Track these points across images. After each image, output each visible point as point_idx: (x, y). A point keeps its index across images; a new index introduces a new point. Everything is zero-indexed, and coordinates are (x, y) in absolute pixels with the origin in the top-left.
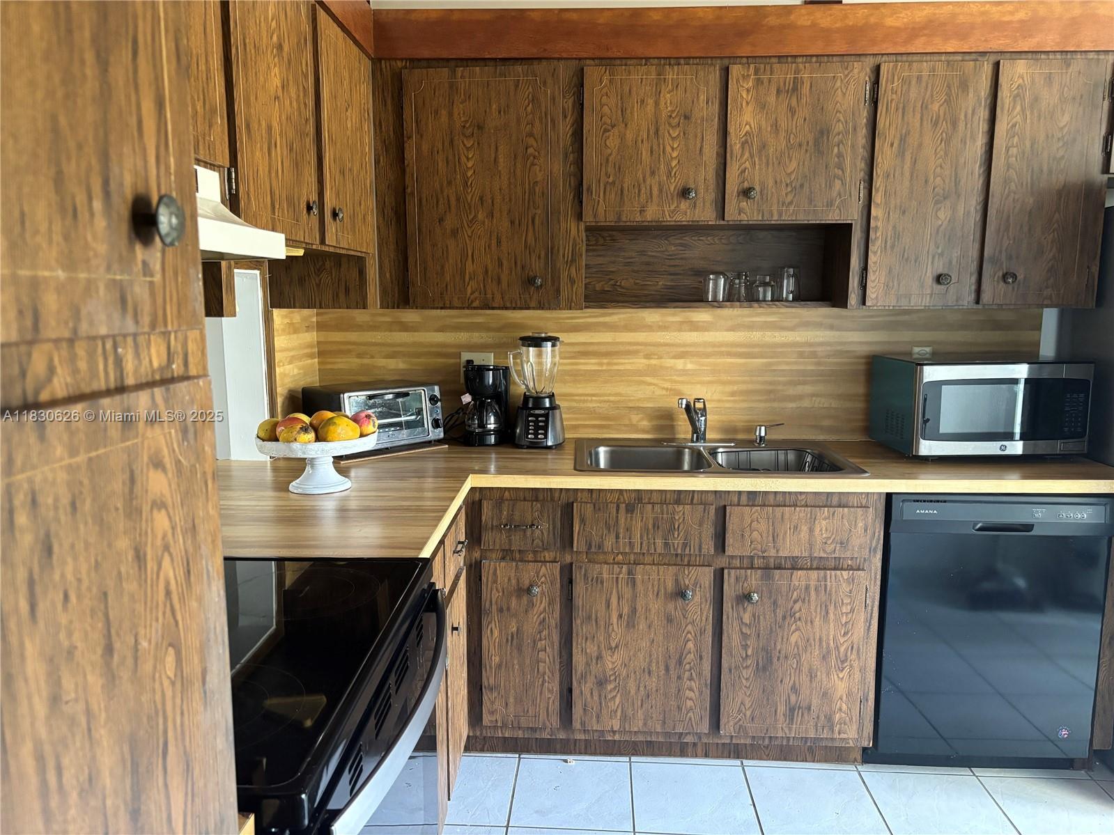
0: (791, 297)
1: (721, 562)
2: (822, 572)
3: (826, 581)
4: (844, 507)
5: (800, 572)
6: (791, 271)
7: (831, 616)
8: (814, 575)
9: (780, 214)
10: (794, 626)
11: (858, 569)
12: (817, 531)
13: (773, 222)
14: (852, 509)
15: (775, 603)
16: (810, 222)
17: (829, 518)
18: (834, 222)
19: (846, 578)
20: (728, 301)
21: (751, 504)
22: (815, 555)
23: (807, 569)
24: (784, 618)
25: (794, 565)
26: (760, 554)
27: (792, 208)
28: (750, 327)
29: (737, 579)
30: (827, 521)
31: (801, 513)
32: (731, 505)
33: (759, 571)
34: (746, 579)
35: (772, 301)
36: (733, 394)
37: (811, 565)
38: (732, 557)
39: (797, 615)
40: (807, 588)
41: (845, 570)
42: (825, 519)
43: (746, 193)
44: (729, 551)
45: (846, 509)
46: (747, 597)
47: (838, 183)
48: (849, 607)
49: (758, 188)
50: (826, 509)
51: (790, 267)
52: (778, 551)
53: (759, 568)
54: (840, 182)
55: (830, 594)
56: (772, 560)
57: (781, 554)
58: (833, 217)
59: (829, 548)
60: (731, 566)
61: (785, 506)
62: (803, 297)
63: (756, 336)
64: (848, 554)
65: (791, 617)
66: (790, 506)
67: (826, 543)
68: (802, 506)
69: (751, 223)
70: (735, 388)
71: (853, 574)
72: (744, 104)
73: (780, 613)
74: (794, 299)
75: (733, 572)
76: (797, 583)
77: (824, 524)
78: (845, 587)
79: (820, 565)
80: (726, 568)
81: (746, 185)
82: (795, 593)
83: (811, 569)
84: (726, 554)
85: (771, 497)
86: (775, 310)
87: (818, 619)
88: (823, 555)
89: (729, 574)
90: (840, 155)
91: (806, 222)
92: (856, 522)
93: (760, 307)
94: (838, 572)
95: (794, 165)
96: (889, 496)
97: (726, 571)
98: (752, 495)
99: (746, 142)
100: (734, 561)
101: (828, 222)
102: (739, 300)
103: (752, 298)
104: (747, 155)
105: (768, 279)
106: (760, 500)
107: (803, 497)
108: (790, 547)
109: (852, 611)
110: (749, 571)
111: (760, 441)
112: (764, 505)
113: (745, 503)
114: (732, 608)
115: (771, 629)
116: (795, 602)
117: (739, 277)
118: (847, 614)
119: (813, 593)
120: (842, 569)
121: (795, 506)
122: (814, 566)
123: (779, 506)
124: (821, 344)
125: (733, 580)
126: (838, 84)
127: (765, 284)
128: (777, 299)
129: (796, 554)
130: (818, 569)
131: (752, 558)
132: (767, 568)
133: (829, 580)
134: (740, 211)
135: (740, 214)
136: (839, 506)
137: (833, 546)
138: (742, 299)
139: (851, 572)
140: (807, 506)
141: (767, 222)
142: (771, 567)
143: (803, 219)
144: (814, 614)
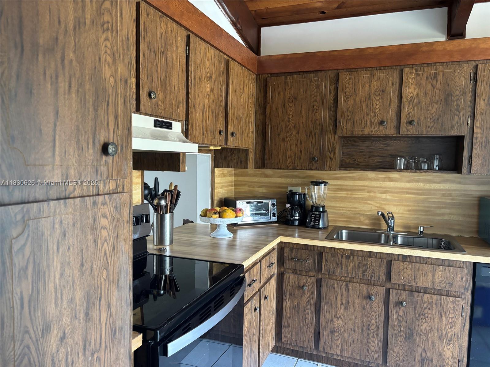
0: (437, 168)
1: (389, 286)
2: (439, 297)
3: (441, 301)
4: (451, 266)
5: (427, 295)
7: (444, 318)
8: (435, 297)
10: (424, 320)
11: (459, 297)
12: (436, 277)
14: (455, 268)
15: (415, 308)
16: (443, 135)
17: (442, 271)
18: (455, 135)
19: (451, 300)
20: (406, 169)
21: (404, 260)
22: (435, 288)
23: (432, 294)
24: (419, 316)
25: (425, 291)
26: (408, 284)
27: (433, 129)
28: (418, 181)
29: (396, 294)
31: (428, 267)
32: (394, 260)
33: (407, 292)
34: (400, 295)
35: (428, 169)
36: (409, 211)
37: (434, 292)
38: (394, 284)
39: (426, 315)
40: (431, 303)
43: (410, 123)
44: (393, 281)
45: (452, 268)
46: (401, 303)
47: (456, 118)
48: (453, 315)
49: (416, 121)
50: (441, 267)
51: (437, 155)
52: (416, 284)
53: (407, 291)
54: (458, 117)
55: (443, 307)
56: (414, 288)
57: (418, 285)
58: (454, 133)
60: (394, 288)
61: (421, 263)
63: (421, 185)
64: (453, 289)
65: (423, 315)
66: (423, 263)
67: (441, 283)
68: (430, 264)
69: (413, 135)
70: (410, 208)
71: (455, 299)
72: (410, 85)
73: (417, 313)
74: (439, 169)
75: (394, 290)
76: (426, 300)
77: (440, 274)
78: (451, 305)
79: (439, 293)
80: (391, 288)
81: (410, 119)
82: (425, 305)
83: (434, 294)
84: (391, 282)
85: (414, 259)
86: (431, 174)
87: (437, 318)
88: (439, 288)
89: (392, 291)
90: (457, 105)
91: (441, 135)
92: (457, 274)
93: (421, 172)
94: (447, 297)
95: (434, 110)
96: (475, 264)
97: (391, 290)
98: (405, 257)
99: (411, 101)
100: (395, 286)
101: (452, 135)
102: (411, 169)
104: (411, 106)
106: (408, 259)
107: (430, 260)
108: (423, 282)
109: (455, 317)
110: (402, 291)
111: (421, 233)
112: (410, 262)
113: (401, 260)
114: (394, 307)
115: (413, 320)
116: (425, 309)
117: (412, 158)
118: (452, 318)
119: (434, 305)
120: (450, 296)
121: (426, 263)
122: (436, 293)
123: (418, 263)
124: (455, 190)
125: (394, 294)
126: (457, 74)
127: (424, 162)
128: (431, 169)
129: (426, 286)
131: (404, 285)
132: (411, 291)
135: (407, 132)
136: (449, 266)
137: (445, 285)
138: (413, 168)
139: (454, 298)
140: (432, 264)
142: (413, 291)
143: (438, 134)
144: (435, 316)
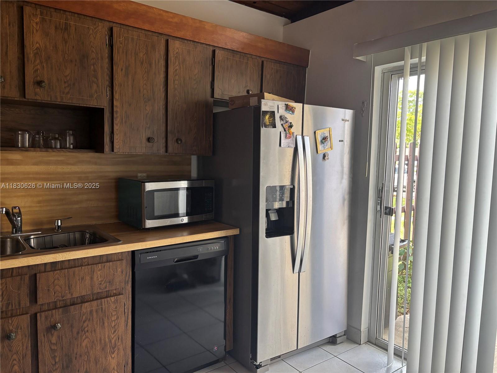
0: (72, 146)
1: (33, 310)
2: (99, 301)
5: (86, 304)
6: (71, 132)
7: (106, 324)
8: (95, 303)
9: (62, 98)
10: (84, 336)
11: (120, 294)
12: (95, 279)
13: (58, 103)
15: (72, 326)
16: (80, 105)
17: (101, 269)
18: (94, 106)
19: (113, 301)
20: (32, 147)
21: (53, 269)
22: (95, 292)
23: (90, 301)
24: (78, 333)
25: (83, 300)
26: (61, 298)
27: (69, 96)
28: (48, 163)
29: (46, 317)
30: (101, 271)
31: (85, 269)
32: (40, 273)
33: (61, 310)
34: (52, 316)
35: (60, 148)
36: (39, 202)
37: (93, 298)
38: (42, 305)
39: (86, 329)
40: (91, 311)
41: (113, 296)
42: (100, 270)
43: (39, 83)
44: (40, 301)
45: (111, 263)
46: (54, 327)
47: (95, 86)
48: (116, 317)
49: (46, 81)
50: (100, 265)
51: (70, 130)
52: (72, 295)
53: (60, 307)
55: (105, 312)
56: (69, 301)
57: (74, 296)
58: (93, 103)
59: (103, 286)
60: (42, 310)
61: (75, 267)
62: (78, 147)
63: (52, 168)
64: (114, 288)
65: (82, 331)
66: (78, 267)
67: (101, 284)
68: (85, 266)
69: (44, 102)
70: (41, 198)
71: (117, 298)
72: (35, 31)
73: (75, 331)
74: (74, 148)
75: (43, 314)
76: (85, 311)
77: (99, 273)
78: (113, 306)
79: (99, 297)
80: (39, 312)
81: (39, 79)
82: (84, 317)
83: (93, 300)
84: (38, 304)
85: (67, 263)
86: (62, 153)
87: (98, 328)
88: (99, 291)
89: (41, 316)
90: (95, 70)
91: (78, 105)
92: (117, 269)
93: (54, 152)
94: (109, 299)
95: (68, 72)
96: (133, 252)
97: (38, 315)
98: (54, 264)
99: (37, 53)
100: (44, 307)
101: (90, 106)
103: (47, 146)
104: (38, 61)
105: (57, 136)
106: (59, 266)
107: (86, 260)
108: (80, 290)
109: (118, 318)
110: (54, 311)
111: (58, 228)
112: (62, 269)
113: (50, 270)
114: (44, 336)
115: (70, 342)
116: (84, 322)
117: (38, 133)
118: (114, 320)
119: (95, 314)
120: (111, 296)
121: (82, 266)
122: (95, 298)
123: (71, 268)
124: (91, 172)
125: (43, 318)
127: (55, 139)
128: (63, 147)
129: (84, 293)
130: (97, 299)
131: (55, 302)
132: (65, 306)
133: (103, 304)
134: (36, 94)
135: (35, 96)
136: (107, 262)
137: (105, 285)
140: (88, 265)
141: (54, 103)
144: (96, 326)
